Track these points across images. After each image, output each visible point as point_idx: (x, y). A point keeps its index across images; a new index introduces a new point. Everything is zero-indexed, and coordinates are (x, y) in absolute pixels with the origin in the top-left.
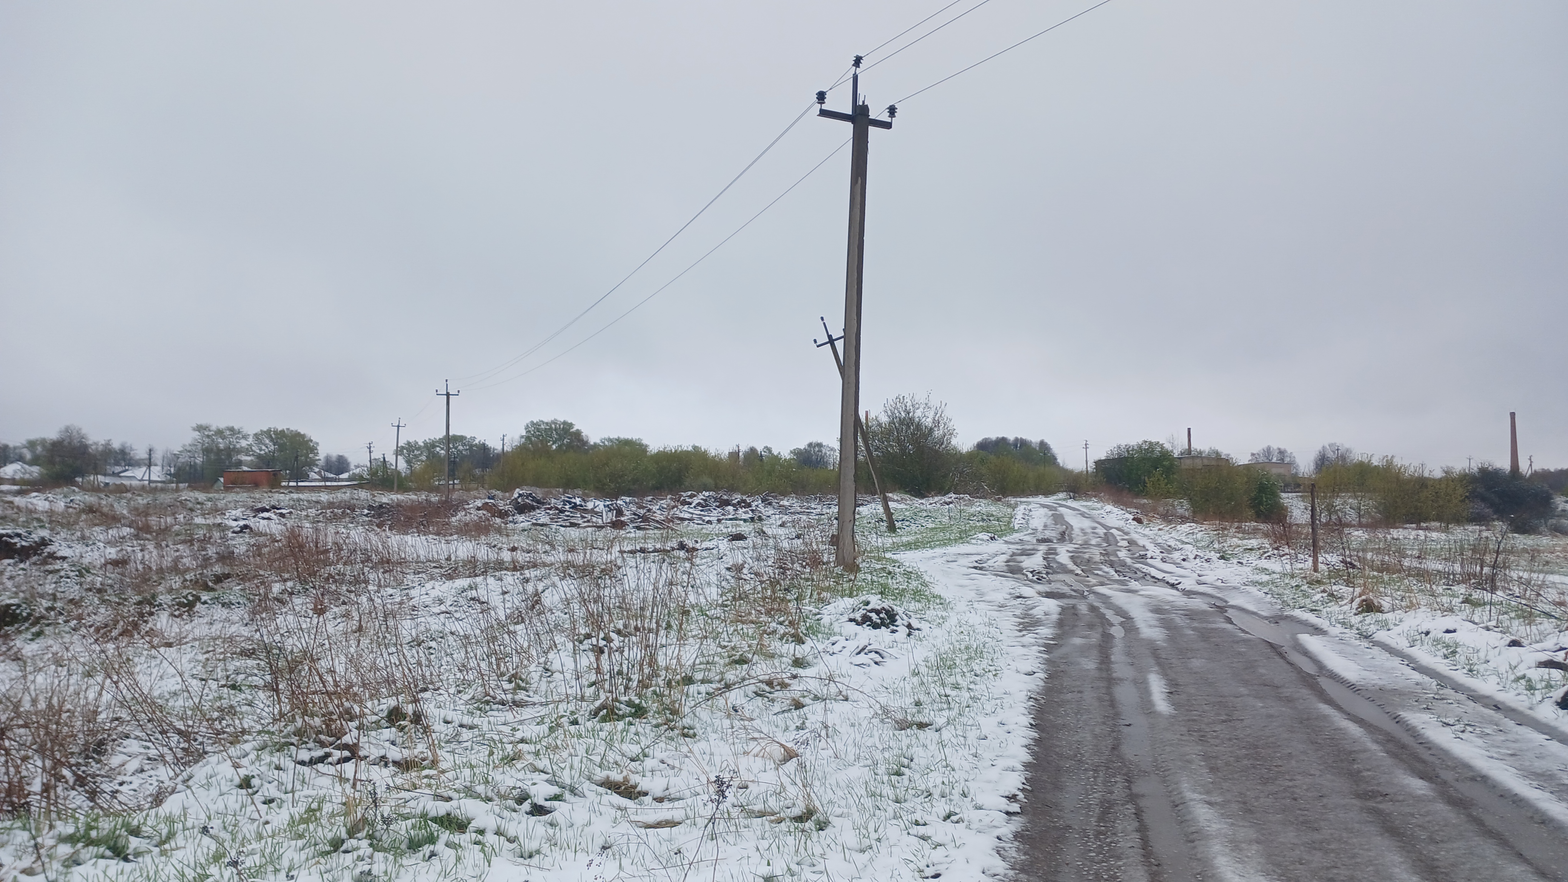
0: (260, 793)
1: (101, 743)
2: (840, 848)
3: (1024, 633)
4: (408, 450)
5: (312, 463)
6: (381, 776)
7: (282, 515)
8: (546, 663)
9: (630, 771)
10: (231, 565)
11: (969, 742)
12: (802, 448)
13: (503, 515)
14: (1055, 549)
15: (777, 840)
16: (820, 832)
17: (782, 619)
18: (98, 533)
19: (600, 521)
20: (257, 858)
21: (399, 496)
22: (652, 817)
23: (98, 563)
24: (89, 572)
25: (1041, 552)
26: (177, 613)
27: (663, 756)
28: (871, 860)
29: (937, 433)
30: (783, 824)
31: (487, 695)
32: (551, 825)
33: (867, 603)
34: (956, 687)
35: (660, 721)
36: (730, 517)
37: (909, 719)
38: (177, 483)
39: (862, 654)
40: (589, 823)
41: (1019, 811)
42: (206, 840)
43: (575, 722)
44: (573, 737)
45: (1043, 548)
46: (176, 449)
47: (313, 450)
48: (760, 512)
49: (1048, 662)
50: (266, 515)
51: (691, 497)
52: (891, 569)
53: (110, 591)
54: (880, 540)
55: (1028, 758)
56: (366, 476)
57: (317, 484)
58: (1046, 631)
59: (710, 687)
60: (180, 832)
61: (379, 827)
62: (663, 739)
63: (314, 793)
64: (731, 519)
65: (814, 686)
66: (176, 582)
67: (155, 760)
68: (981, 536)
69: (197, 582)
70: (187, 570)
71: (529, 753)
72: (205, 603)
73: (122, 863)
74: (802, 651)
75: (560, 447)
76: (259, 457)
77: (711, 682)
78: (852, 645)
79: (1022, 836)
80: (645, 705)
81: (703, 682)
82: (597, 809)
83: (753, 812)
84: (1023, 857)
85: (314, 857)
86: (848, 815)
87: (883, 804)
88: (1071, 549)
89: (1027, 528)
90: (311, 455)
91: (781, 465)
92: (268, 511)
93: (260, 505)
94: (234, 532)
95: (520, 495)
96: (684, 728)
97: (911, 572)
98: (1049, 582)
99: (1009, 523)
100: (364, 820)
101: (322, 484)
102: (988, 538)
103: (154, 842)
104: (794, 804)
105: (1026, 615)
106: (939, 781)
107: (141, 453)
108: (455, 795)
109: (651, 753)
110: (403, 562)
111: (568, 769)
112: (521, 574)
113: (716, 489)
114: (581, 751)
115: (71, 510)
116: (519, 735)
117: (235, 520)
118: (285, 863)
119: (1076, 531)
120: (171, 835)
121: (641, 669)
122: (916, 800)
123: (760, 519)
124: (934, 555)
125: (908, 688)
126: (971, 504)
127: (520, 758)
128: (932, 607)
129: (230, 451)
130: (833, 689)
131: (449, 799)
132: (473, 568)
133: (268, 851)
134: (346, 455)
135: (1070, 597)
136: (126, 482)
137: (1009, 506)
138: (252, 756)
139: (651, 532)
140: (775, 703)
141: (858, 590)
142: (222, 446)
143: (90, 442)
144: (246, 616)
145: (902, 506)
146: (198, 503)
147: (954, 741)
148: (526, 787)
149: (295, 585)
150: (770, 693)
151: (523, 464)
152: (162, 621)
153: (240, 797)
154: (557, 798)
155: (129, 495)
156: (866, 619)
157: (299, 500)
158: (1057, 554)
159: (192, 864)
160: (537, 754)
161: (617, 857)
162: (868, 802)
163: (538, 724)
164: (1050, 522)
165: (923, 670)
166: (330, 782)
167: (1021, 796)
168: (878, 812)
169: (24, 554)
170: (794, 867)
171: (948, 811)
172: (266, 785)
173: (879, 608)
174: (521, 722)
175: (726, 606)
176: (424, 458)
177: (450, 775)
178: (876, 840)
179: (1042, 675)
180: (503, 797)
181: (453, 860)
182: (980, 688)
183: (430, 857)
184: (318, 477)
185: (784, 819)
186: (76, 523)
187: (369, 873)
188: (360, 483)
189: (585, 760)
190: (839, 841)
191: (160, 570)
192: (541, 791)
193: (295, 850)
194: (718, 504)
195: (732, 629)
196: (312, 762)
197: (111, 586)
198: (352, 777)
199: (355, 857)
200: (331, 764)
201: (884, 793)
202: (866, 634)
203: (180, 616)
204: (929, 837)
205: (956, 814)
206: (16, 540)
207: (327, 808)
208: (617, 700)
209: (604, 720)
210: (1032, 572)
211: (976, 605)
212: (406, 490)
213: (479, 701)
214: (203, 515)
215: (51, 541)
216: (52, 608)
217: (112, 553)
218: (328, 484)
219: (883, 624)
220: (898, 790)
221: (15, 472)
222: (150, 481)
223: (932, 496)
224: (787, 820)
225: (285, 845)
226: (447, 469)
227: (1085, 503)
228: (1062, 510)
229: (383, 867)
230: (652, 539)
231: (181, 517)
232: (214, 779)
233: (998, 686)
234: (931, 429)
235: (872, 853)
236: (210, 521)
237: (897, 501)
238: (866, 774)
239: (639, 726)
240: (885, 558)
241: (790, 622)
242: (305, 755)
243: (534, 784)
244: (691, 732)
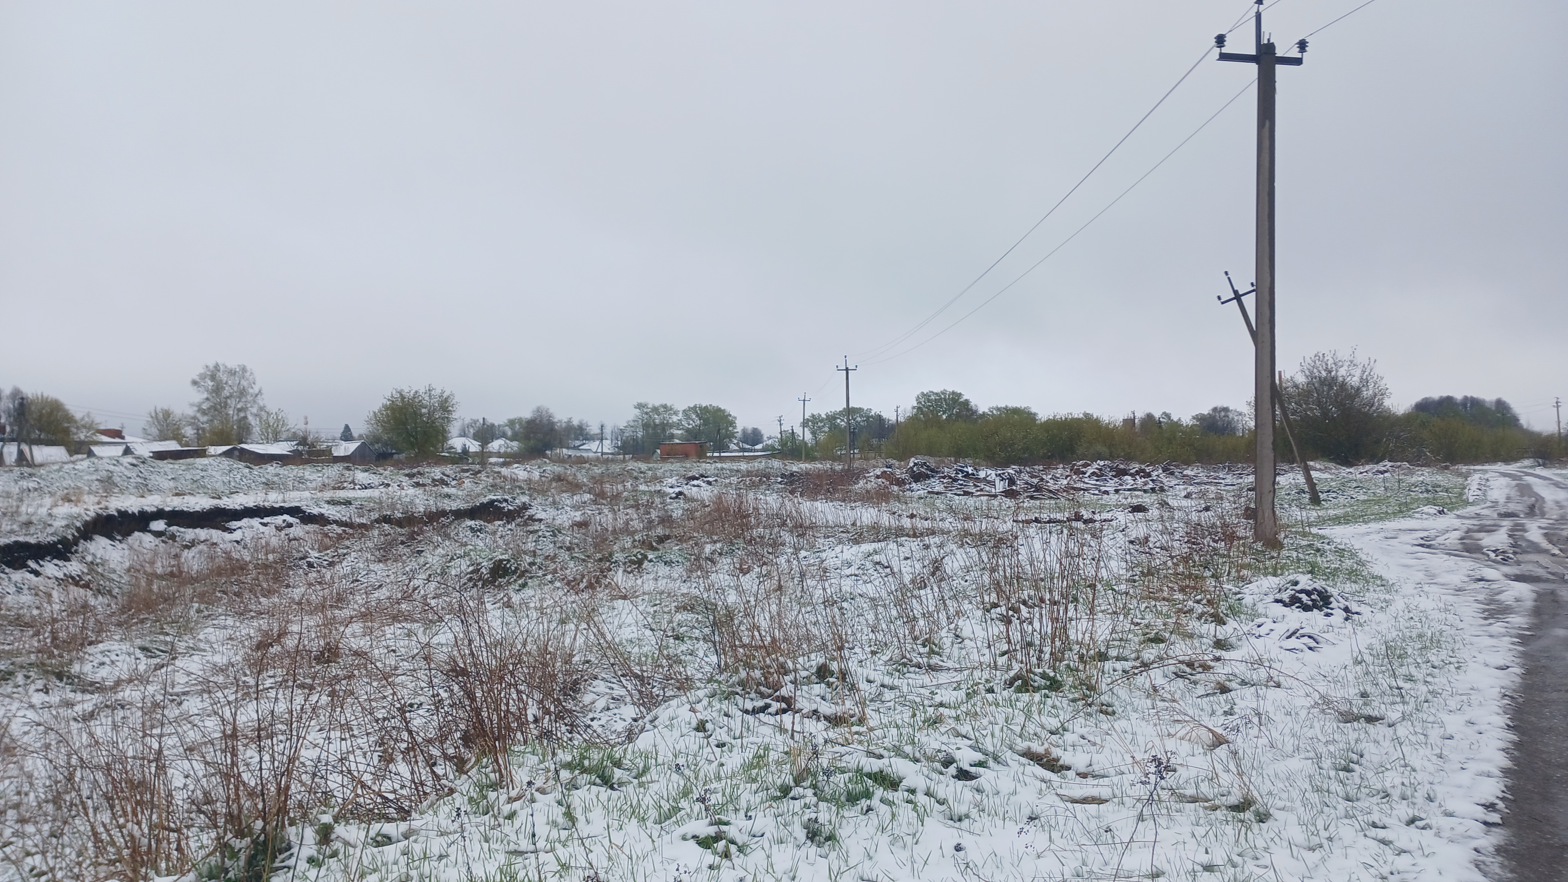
0: (713, 737)
1: (576, 682)
2: (1286, 844)
3: (1491, 621)
4: (810, 422)
5: (731, 436)
6: (817, 729)
7: (709, 483)
8: (956, 630)
9: (1051, 743)
10: (670, 527)
11: (1431, 740)
12: (1206, 413)
13: (900, 483)
14: (1522, 525)
15: (1214, 828)
16: (1261, 824)
17: (1199, 597)
18: (566, 499)
19: (993, 490)
20: (719, 795)
21: (807, 465)
22: (1078, 793)
23: (567, 524)
24: (560, 532)
25: (1505, 528)
26: (629, 569)
27: (1083, 731)
28: (1323, 860)
29: (1366, 393)
30: (1218, 812)
31: (904, 657)
32: (978, 790)
33: (1296, 583)
34: (1410, 678)
35: (1076, 695)
36: (1129, 487)
37: (1356, 711)
38: (624, 454)
39: (1293, 638)
40: (1015, 793)
41: (1500, 822)
42: (674, 777)
43: (991, 691)
44: (990, 705)
45: (1507, 523)
46: (622, 424)
47: (732, 423)
48: (1161, 482)
49: (1524, 655)
50: (695, 482)
51: (1086, 465)
52: (1319, 545)
53: (576, 550)
54: (1304, 514)
55: (1506, 763)
56: (777, 446)
57: (737, 454)
58: (1518, 620)
59: (1127, 665)
60: (653, 768)
61: (820, 778)
62: (1082, 714)
63: (759, 740)
64: (1129, 490)
65: (1241, 669)
66: (628, 542)
67: (618, 700)
68: (1426, 509)
69: (644, 542)
70: (636, 531)
71: (950, 717)
72: (651, 561)
73: (609, 791)
74: (1225, 631)
75: (949, 416)
76: (688, 430)
77: (1127, 660)
78: (1281, 628)
79: (1506, 851)
80: (1060, 679)
81: (1118, 659)
82: (1021, 779)
83: (1185, 796)
84: (1509, 875)
85: (767, 801)
86: (1292, 810)
87: (1333, 800)
88: (1543, 525)
89: (1485, 501)
90: (731, 429)
91: (1182, 431)
92: (697, 479)
93: (690, 474)
94: (671, 498)
95: (915, 464)
96: (1103, 705)
97: (1344, 550)
98: (1518, 563)
99: (1461, 494)
100: (807, 770)
101: (741, 454)
102: (1435, 512)
103: (633, 774)
104: (1229, 792)
105: (1491, 602)
106: (1398, 781)
107: (594, 430)
108: (885, 753)
109: (1071, 727)
110: (813, 527)
111: (989, 736)
112: (921, 541)
113: (1111, 458)
114: (1001, 720)
115: (543, 479)
116: (938, 699)
117: (672, 487)
118: (743, 804)
119: (1549, 504)
120: (646, 770)
121: (1053, 642)
122: (1371, 799)
123: (1162, 490)
124: (1369, 530)
125: (1351, 677)
126: (1411, 473)
127: (941, 721)
128: (1372, 589)
129: (665, 426)
130: (1263, 673)
131: (881, 757)
132: (877, 533)
133: (728, 791)
134: (760, 428)
135: (1547, 581)
136: (585, 455)
137: (1460, 474)
138: (705, 702)
139: (1047, 502)
140: (1198, 686)
141: (1282, 568)
142: (657, 421)
143: (556, 420)
144: (684, 573)
145: (1326, 476)
146: (641, 472)
147: (1413, 739)
148: (950, 751)
149: (723, 546)
150: (1191, 675)
151: (916, 434)
152: (619, 577)
153: (697, 739)
154: (981, 764)
155: (587, 465)
156: (1294, 601)
157: (722, 469)
158: (1525, 531)
159: (665, 797)
160: (957, 718)
161: (1046, 828)
162: (1314, 798)
163: (955, 689)
164: (1514, 493)
165: (1368, 658)
166: (771, 731)
167: (1501, 805)
168: (1326, 809)
169: (510, 516)
170: (1236, 858)
171: (1411, 815)
172: (718, 730)
173: (1310, 588)
174: (938, 686)
175: (1135, 581)
176: (827, 429)
177: (879, 733)
178: (1327, 839)
179: (1518, 670)
180: (930, 759)
181: (888, 816)
182: (1440, 681)
183: (867, 811)
184: (737, 448)
185: (1220, 807)
186: (548, 490)
187: (816, 820)
188: (773, 453)
189: (1005, 728)
190: (1284, 834)
191: (614, 532)
192: (966, 757)
193: (750, 793)
194: (1114, 473)
195: (1144, 605)
196: (755, 712)
197: (578, 545)
198: (790, 729)
199: (803, 805)
200: (770, 714)
201: (1332, 788)
202: (1295, 617)
203: (632, 572)
204: (1391, 842)
205: (1422, 819)
206: (504, 505)
207: (773, 756)
208: (1030, 671)
209: (1019, 690)
210: (1494, 551)
211: (1426, 588)
212: (810, 458)
213: (896, 662)
214: (646, 482)
215: (530, 505)
216: (533, 564)
217: (578, 516)
218: (746, 454)
219: (1314, 606)
220: (1348, 788)
221: (500, 446)
222: (603, 453)
223: (1362, 465)
224: (1223, 808)
225: (741, 786)
226: (848, 440)
227: (1559, 471)
228: (1529, 479)
229: (827, 817)
230: (1047, 509)
231: (628, 485)
232: (675, 721)
233: (1463, 681)
234: (1359, 389)
235: (1323, 853)
236: (652, 489)
237: (1320, 470)
238: (1309, 767)
239: (1054, 699)
240: (1310, 533)
241: (1208, 601)
242: (749, 706)
243: (959, 749)
244: (1110, 709)
